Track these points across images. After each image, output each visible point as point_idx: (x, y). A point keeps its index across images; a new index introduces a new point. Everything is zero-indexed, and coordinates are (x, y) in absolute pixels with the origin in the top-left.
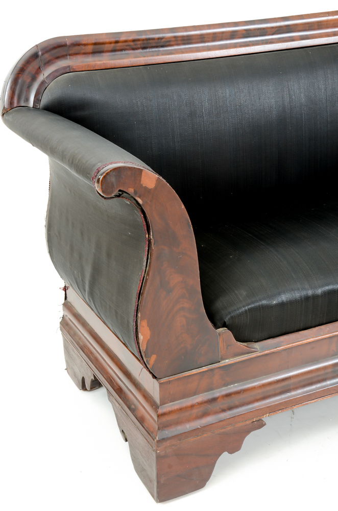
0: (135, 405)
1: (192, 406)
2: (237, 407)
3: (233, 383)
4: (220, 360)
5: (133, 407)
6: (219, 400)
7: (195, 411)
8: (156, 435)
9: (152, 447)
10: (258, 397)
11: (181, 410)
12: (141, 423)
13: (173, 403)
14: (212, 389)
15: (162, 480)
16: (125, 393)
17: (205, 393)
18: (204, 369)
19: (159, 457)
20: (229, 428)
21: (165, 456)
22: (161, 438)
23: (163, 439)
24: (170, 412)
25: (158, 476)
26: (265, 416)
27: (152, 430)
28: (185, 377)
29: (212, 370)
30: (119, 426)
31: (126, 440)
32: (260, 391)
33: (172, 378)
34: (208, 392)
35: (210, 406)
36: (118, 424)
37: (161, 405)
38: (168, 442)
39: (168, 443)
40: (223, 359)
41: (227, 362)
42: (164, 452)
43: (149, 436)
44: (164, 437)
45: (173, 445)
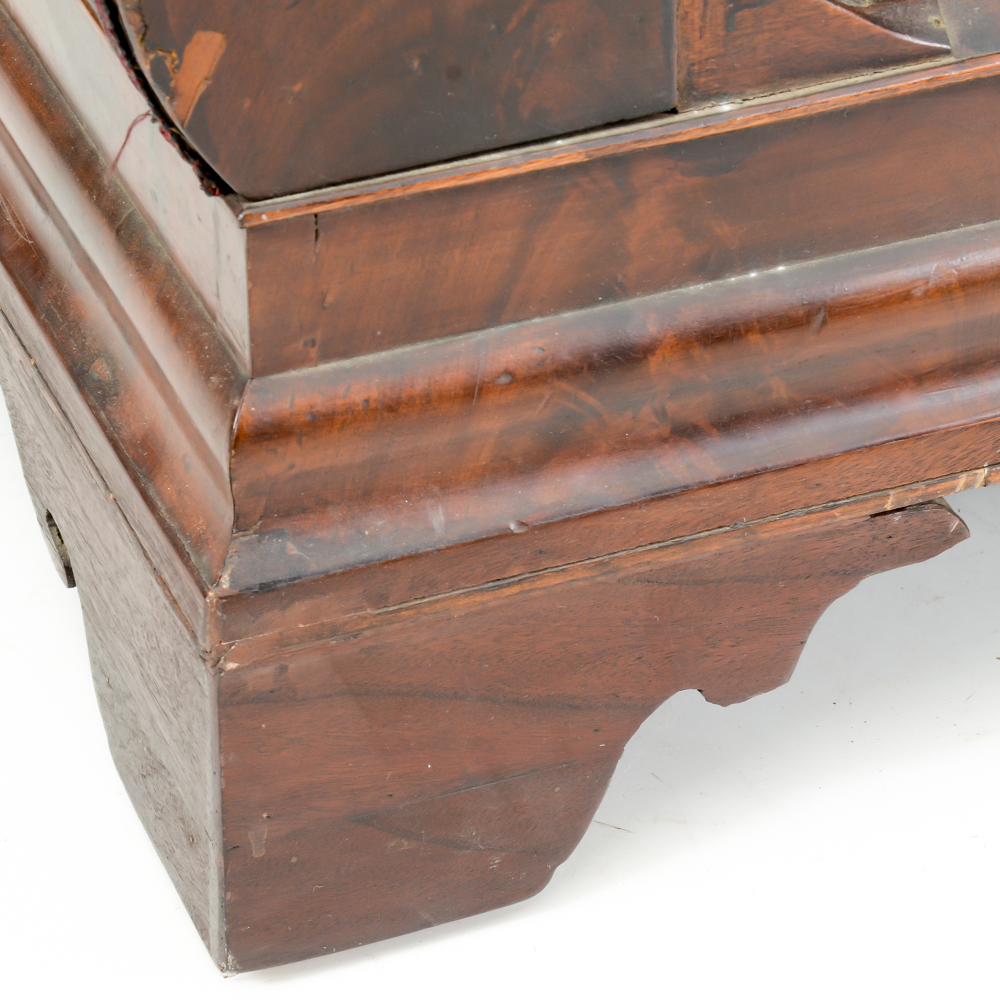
0: (111, 361)
1: (472, 393)
2: (776, 413)
3: (762, 255)
4: (676, 102)
5: (100, 370)
6: (654, 363)
7: (490, 426)
8: (223, 564)
9: (194, 637)
10: (926, 360)
11: (392, 410)
12: (136, 481)
13: (346, 363)
14: (612, 291)
15: (258, 841)
16: (58, 282)
17: (568, 315)
18: (564, 152)
19: (232, 701)
20: (713, 547)
21: (279, 697)
22: (255, 580)
23: (267, 588)
24: (321, 423)
25: (233, 814)
26: (963, 479)
27: (198, 525)
28: (428, 196)
29: (617, 163)
30: (34, 490)
31: (70, 579)
32: (943, 318)
33: (334, 199)
34: (582, 305)
35: (591, 400)
36: (28, 475)
37: (258, 372)
38: (301, 607)
39: (296, 617)
40: (697, 92)
41: (727, 112)
42: (268, 670)
43: (178, 564)
44: (269, 576)
45: (334, 631)
